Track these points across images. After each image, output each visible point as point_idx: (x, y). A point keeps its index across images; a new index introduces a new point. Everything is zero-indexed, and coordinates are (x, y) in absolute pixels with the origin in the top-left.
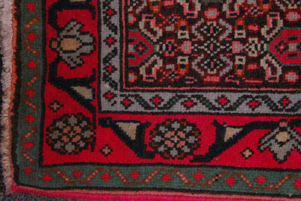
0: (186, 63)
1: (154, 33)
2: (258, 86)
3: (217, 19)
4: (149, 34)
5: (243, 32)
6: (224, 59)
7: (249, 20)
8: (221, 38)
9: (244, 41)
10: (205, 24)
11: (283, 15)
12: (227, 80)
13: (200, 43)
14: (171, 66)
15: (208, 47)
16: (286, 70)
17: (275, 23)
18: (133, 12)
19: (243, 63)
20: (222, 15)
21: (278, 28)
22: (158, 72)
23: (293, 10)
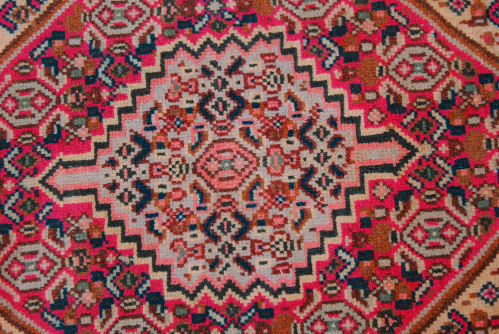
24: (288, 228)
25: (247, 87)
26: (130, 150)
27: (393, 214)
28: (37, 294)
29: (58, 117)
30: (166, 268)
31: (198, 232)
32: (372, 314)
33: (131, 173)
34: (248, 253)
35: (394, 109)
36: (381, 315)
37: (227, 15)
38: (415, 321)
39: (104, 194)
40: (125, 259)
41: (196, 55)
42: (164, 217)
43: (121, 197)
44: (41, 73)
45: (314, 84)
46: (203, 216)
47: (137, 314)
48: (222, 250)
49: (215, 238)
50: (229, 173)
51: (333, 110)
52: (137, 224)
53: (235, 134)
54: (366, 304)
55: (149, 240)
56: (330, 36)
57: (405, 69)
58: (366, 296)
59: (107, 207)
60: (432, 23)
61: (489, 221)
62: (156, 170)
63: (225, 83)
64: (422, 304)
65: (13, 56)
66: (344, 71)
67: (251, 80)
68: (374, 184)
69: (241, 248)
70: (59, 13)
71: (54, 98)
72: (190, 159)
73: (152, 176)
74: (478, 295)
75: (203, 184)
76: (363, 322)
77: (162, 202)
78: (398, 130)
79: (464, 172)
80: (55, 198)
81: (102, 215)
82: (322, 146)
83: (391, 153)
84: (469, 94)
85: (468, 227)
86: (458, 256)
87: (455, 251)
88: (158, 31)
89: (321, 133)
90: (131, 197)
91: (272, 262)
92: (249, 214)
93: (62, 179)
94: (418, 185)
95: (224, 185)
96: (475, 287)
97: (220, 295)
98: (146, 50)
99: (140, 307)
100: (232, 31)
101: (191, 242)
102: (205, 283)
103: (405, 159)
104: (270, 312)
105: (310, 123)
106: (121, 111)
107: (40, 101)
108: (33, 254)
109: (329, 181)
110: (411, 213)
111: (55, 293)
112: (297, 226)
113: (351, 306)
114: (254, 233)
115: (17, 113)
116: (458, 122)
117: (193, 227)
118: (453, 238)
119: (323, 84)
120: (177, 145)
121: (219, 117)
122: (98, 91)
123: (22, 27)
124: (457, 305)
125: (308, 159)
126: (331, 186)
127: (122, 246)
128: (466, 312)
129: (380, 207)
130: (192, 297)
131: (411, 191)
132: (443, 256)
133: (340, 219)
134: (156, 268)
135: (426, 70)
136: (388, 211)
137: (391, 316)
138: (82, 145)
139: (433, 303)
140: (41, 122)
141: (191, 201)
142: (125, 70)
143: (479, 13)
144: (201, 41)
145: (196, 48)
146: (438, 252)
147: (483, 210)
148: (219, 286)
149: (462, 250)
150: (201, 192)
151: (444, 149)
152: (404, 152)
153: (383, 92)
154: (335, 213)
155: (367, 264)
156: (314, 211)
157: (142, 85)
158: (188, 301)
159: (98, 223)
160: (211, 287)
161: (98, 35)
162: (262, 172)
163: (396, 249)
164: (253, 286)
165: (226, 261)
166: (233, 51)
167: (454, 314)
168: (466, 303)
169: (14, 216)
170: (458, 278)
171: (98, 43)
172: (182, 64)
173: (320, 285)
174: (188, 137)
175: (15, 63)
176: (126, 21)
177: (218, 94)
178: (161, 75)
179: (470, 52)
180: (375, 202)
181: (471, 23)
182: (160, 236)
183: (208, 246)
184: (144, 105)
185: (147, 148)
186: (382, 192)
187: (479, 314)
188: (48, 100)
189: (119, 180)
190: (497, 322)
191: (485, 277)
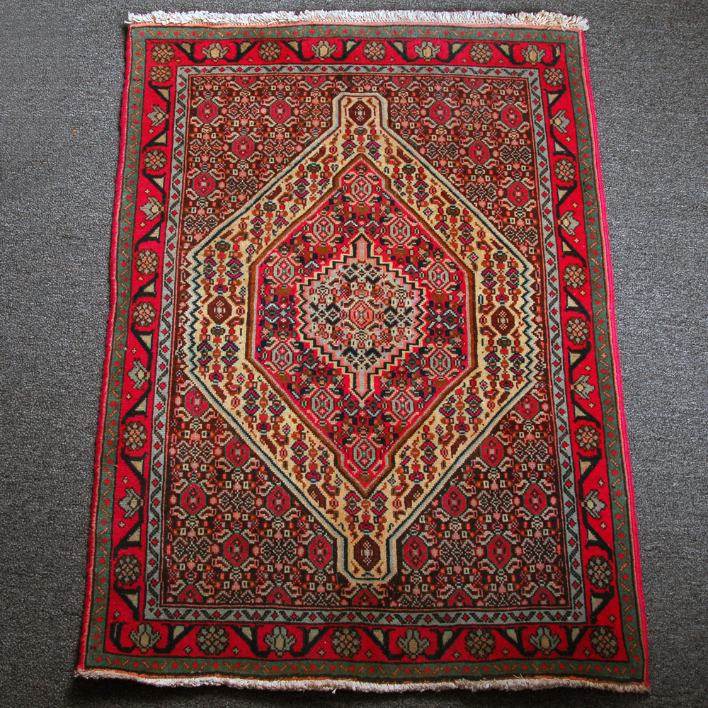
0: (550, 566)
1: (533, 587)
2: (561, 521)
3: (522, 547)
4: (534, 591)
5: (528, 531)
6: (546, 542)
7: (521, 527)
8: (533, 545)
9: (534, 531)
10: (525, 555)
11: (517, 507)
12: (558, 540)
13: (537, 557)
14: (553, 576)
15: (539, 553)
16: (550, 504)
17: (522, 512)
18: (521, 601)
19: (547, 530)
20: (519, 544)
21: (525, 510)
22: (557, 585)
23: (513, 501)
24: (393, 291)
25: (325, 302)
26: (350, 357)
27: (390, 247)
28: (416, 404)
29: (331, 389)
30: (408, 345)
31: (392, 330)
32: (434, 260)
33: (362, 357)
34: (403, 309)
35: (342, 241)
36: (435, 256)
37: (289, 308)
39: (370, 370)
40: (402, 363)
41: (307, 324)
42: (384, 344)
43: (373, 363)
44: (308, 396)
45: (327, 273)
46: (385, 327)
47: (428, 360)
48: (401, 320)
49: (396, 323)
50: (365, 314)
51: (340, 267)
52: (386, 356)
53: (347, 310)
54: (430, 262)
55: (394, 352)
56: (304, 264)
57: (324, 235)
58: (426, 262)
59: (377, 370)
60: (303, 221)
61: (396, 208)
62: (361, 346)
63: (322, 312)
64: (431, 239)
65: (298, 409)
66: (322, 260)
67: (322, 300)
68: (375, 253)
69: (401, 312)
70: (278, 385)
71: (321, 390)
72: (357, 330)
73: (364, 348)
74: (428, 217)
75: (369, 326)
76: (437, 264)
77: (377, 344)
78: (352, 241)
79: (373, 216)
80: (370, 393)
81: (380, 372)
82: (356, 273)
83: (362, 245)
84: (338, 210)
85: (398, 217)
86: (411, 223)
87: (409, 224)
88: (293, 340)
89: (350, 272)
90: (373, 358)
91: (408, 299)
92: (385, 307)
93: (362, 389)
94: (377, 235)
95: (371, 317)
96: (425, 218)
97: (422, 322)
98: (302, 346)
99: (425, 358)
100: (297, 307)
101: (396, 333)
102: (415, 328)
103: (365, 239)
104: (431, 302)
105: (345, 276)
106: (330, 360)
107: (322, 397)
108: (397, 404)
109: (373, 271)
110: (390, 240)
111: (416, 396)
112: (392, 287)
113: (430, 268)
114: (394, 306)
115: (327, 408)
116: (350, 216)
117: (390, 332)
118: (403, 224)
119: (327, 269)
120: (350, 336)
121: (338, 316)
122: (320, 369)
123: (283, 403)
124: (432, 226)
125: (362, 279)
126: (375, 271)
127: (396, 364)
128: (435, 223)
129: (386, 252)
130: (422, 335)
131: (380, 238)
132: (411, 229)
133: (391, 268)
134: (408, 349)
135: (325, 226)
136: (388, 249)
137: (435, 253)
138: (346, 379)
139: (431, 235)
140: (332, 397)
141: (377, 332)
142: (311, 356)
143: (300, 201)
144: (300, 320)
145: (303, 323)
146: (409, 231)
147: (391, 210)
148: (417, 323)
149: (408, 221)
150: (373, 327)
151: (362, 223)
152: (362, 239)
153: (333, 245)
154: (388, 270)
155: (411, 260)
156: (386, 279)
157: (319, 349)
158: (424, 337)
159: (384, 374)
160: (418, 326)
161: (291, 367)
162: (366, 300)
163: (406, 247)
164: (418, 308)
165: (406, 319)
166: (306, 307)
167: (436, 227)
168: (432, 222)
169: (378, 412)
170: (420, 224)
171: (296, 368)
172: (310, 330)
173: (420, 281)
174: (346, 331)
175: (301, 408)
176: (286, 355)
177: (327, 314)
178: (315, 340)
179: (318, 207)
180: (383, 254)
181: (305, 205)
182: (393, 346)
183: (399, 326)
184: (329, 349)
185: (350, 349)
186: (379, 250)
187: (437, 218)
188: (322, 393)
189: (364, 363)
190: (440, 211)
191: (421, 213)
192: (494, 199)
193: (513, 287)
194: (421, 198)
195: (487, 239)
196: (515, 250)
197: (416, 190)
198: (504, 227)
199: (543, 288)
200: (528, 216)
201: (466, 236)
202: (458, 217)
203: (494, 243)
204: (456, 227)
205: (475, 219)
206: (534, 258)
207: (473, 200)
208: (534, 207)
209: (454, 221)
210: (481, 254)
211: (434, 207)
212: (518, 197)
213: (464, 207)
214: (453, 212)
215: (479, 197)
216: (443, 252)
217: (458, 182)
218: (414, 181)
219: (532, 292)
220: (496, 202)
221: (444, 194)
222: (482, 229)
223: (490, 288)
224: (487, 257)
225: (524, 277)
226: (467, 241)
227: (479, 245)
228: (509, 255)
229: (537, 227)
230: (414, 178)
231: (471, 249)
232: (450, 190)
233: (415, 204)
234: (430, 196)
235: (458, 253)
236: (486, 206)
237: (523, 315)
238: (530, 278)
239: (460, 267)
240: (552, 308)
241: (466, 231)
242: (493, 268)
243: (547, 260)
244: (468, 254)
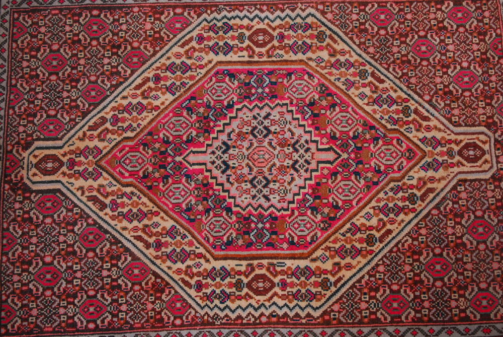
0: (34, 321)
1: (17, 305)
2: (73, 332)
3: (51, 296)
4: (13, 306)
5: (65, 302)
6: (55, 317)
7: (68, 296)
8: (53, 306)
9: (65, 307)
10: (45, 299)
11: (86, 292)
12: (56, 329)
13: (42, 309)
14: (26, 323)
15: (46, 311)
16: (88, 322)
17: (82, 297)
18: (5, 294)
19: (65, 319)
20: (54, 294)
21: (83, 300)
22: (18, 327)
23: (91, 289)
24: (286, 184)
25: (272, 125)
26: (221, 148)
27: (330, 181)
28: (179, 205)
29: (191, 132)
30: (234, 198)
31: (248, 183)
32: (318, 222)
33: (221, 158)
34: (268, 193)
35: (332, 138)
36: (322, 222)
37: (265, 95)
38: (336, 226)
39: (209, 165)
40: (217, 193)
41: (251, 110)
42: (234, 177)
43: (216, 167)
44: (185, 114)
45: (300, 126)
46: (250, 177)
47: (220, 216)
48: (258, 191)
49: (255, 187)
50: (262, 160)
51: (307, 137)
52: (222, 179)
53: (266, 144)
54: (316, 217)
55: (227, 186)
56: (308, 106)
57: (338, 122)
58: (317, 214)
59: (210, 171)
60: (351, 103)
61: (370, 187)
62: (232, 157)
63: (262, 123)
64: (340, 219)
65: (173, 106)
66: (313, 121)
67: (273, 122)
68: (323, 168)
69: (266, 191)
70: (194, 89)
71: (190, 124)
72: (246, 153)
73: (230, 159)
74: (363, 217)
75: (251, 164)
76: (315, 225)
77: (233, 170)
78: (334, 147)
79: (360, 166)
80: (188, 166)
81: (208, 174)
82: (302, 151)
83: (330, 156)
84: (364, 134)
85: (361, 188)
86: (356, 200)
87: (355, 198)
88: (235, 99)
89: (302, 146)
90: (221, 167)
91: (278, 198)
92: (270, 177)
93: (192, 158)
94: (341, 170)
95: (260, 165)
96: (362, 213)
97: (256, 210)
98: (230, 107)
99: (222, 213)
100: (266, 101)
101: (245, 187)
102: (250, 204)
103: (336, 159)
104: (276, 218)
105: (297, 141)
106: (218, 131)
107: (184, 125)
108: (178, 188)
109: (304, 166)
110: (337, 181)
111: (187, 205)
112: (289, 184)
113: (310, 218)
114: (271, 186)
115: (174, 129)
116: (359, 145)
117: (246, 181)
118: (354, 193)
119: (304, 126)
120: (241, 147)
121: (259, 137)
122: (209, 123)
123: (178, 94)
124: (354, 220)
125: (296, 156)
126: (305, 168)
127: (216, 187)
128: (358, 223)
129: (324, 178)
130: (244, 210)
131: (338, 172)
132: (349, 200)
133: (308, 182)
134: (230, 197)
135: (347, 123)
136: (328, 180)
137: (326, 223)
138: (201, 145)
139: (344, 219)
140: (184, 134)
141: (246, 170)
142: (221, 115)
143: (371, 100)
144: (253, 104)
145: (251, 107)
146: (347, 198)
147: (367, 182)
148: (255, 206)
149: (358, 198)
150: (250, 167)
151: (353, 156)
152: (336, 156)
153: (329, 131)
154: (306, 179)
155: (318, 201)
156: (297, 178)
157: (228, 121)
158: (242, 212)
159: (206, 177)
160: (252, 206)
161: (210, 99)
162: (276, 161)
163: (330, 196)
164: (270, 207)
165: (259, 196)
166: (267, 109)
167: (353, 224)
168: (358, 220)
169: (171, 172)
170: (355, 209)
171: (210, 103)
172: (245, 114)
173: (297, 208)
174: (246, 144)
175: (174, 108)
176: (222, 94)
177: (259, 127)
178: (236, 117)
179: (366, 117)
180: (323, 176)
181: (367, 104)
182: (232, 184)
183: (252, 190)
184: (228, 130)
185: (228, 147)
186: (326, 172)
187: (363, 225)
188: (188, 125)
189: (216, 160)
190: (371, 228)
191: (367, 210)
192: (387, 280)
193: (295, 296)
194: (384, 210)
195: (343, 272)
196: (334, 299)
197: (391, 205)
198: (358, 290)
199: (295, 325)
200: (371, 313)
201: (346, 252)
202: (365, 245)
203: (340, 279)
204: (354, 243)
205: (364, 261)
206: (327, 317)
207: (384, 259)
208: (383, 319)
209: (361, 241)
210: (328, 266)
211: (374, 222)
212: (391, 305)
213: (377, 251)
214: (370, 241)
215: (388, 266)
216: (327, 230)
217: (403, 245)
218: (400, 204)
219: (291, 314)
220: (385, 282)
221: (389, 232)
222: (354, 267)
223: (293, 274)
224: (325, 272)
225: (307, 306)
226: (341, 252)
227: (338, 264)
228: (329, 293)
229: (361, 322)
230: (404, 204)
231: (332, 257)
232: (394, 238)
233: (376, 204)
234: (385, 219)
235: (327, 244)
236: (379, 272)
237: (267, 304)
238: (306, 311)
239: (313, 246)
240: (275, 332)
241: (351, 252)
242: (313, 277)
243: (326, 330)
244: (327, 254)
